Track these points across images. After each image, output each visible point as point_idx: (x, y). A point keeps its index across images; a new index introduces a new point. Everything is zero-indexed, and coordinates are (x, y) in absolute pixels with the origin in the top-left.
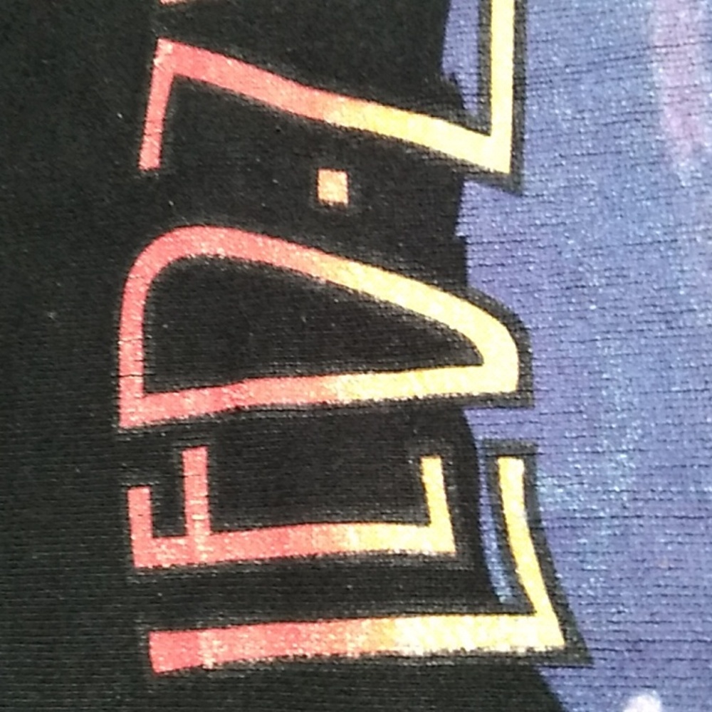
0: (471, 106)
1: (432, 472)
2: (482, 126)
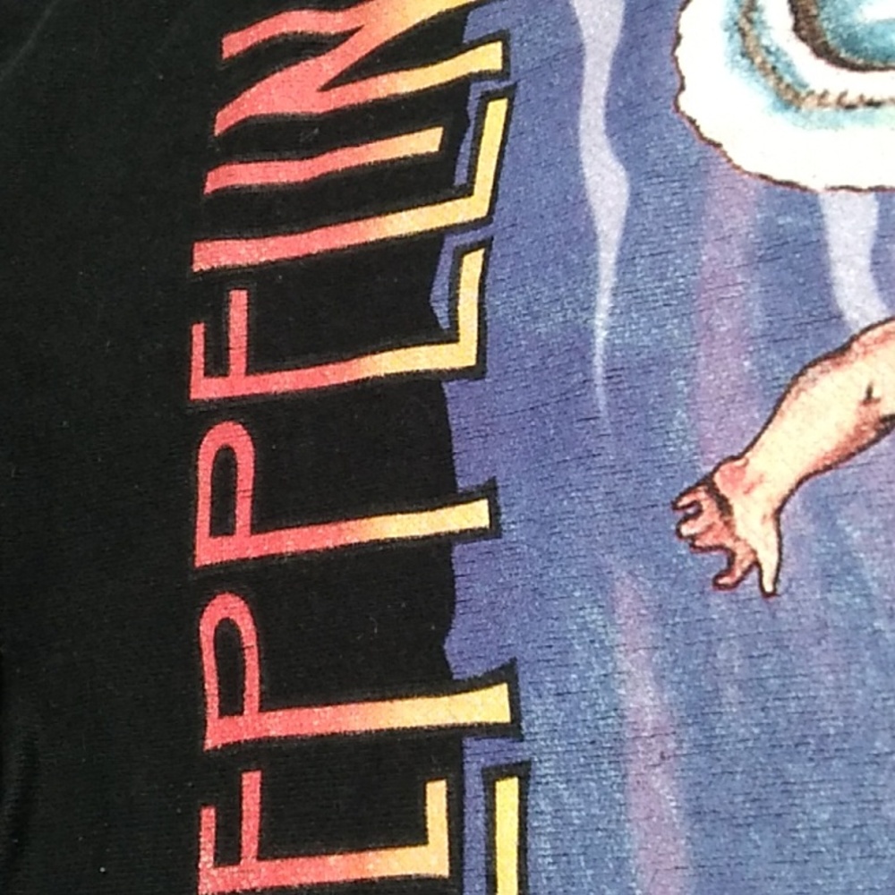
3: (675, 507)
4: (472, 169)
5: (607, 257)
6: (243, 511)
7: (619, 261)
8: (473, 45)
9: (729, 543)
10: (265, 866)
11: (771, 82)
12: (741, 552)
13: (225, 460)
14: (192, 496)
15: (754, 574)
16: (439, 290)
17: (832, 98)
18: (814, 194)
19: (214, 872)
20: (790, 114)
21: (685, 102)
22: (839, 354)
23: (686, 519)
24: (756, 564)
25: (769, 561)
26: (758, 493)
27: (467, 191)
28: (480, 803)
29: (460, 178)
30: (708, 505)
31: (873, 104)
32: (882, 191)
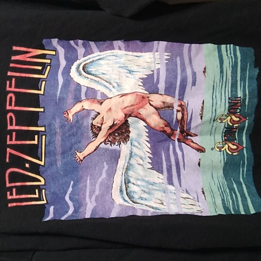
0: (41, 159)
1: (37, 191)
2: (41, 161)
3: (63, 113)
4: (45, 73)
5: (60, 87)
6: (13, 103)
7: (61, 88)
8: (47, 59)
9: (68, 117)
10: (16, 142)
11: (79, 73)
12: (69, 119)
13: (11, 98)
14: (6, 101)
15: (70, 121)
16: (40, 84)
17: (84, 76)
18: (81, 85)
19: (9, 142)
20: (80, 76)
21: (70, 74)
22: (81, 101)
23: (64, 114)
24: (70, 120)
25: (72, 120)
26: (71, 113)
27: (44, 75)
28: (41, 138)
29: (43, 73)
30: (66, 113)
31: (88, 78)
32: (87, 87)
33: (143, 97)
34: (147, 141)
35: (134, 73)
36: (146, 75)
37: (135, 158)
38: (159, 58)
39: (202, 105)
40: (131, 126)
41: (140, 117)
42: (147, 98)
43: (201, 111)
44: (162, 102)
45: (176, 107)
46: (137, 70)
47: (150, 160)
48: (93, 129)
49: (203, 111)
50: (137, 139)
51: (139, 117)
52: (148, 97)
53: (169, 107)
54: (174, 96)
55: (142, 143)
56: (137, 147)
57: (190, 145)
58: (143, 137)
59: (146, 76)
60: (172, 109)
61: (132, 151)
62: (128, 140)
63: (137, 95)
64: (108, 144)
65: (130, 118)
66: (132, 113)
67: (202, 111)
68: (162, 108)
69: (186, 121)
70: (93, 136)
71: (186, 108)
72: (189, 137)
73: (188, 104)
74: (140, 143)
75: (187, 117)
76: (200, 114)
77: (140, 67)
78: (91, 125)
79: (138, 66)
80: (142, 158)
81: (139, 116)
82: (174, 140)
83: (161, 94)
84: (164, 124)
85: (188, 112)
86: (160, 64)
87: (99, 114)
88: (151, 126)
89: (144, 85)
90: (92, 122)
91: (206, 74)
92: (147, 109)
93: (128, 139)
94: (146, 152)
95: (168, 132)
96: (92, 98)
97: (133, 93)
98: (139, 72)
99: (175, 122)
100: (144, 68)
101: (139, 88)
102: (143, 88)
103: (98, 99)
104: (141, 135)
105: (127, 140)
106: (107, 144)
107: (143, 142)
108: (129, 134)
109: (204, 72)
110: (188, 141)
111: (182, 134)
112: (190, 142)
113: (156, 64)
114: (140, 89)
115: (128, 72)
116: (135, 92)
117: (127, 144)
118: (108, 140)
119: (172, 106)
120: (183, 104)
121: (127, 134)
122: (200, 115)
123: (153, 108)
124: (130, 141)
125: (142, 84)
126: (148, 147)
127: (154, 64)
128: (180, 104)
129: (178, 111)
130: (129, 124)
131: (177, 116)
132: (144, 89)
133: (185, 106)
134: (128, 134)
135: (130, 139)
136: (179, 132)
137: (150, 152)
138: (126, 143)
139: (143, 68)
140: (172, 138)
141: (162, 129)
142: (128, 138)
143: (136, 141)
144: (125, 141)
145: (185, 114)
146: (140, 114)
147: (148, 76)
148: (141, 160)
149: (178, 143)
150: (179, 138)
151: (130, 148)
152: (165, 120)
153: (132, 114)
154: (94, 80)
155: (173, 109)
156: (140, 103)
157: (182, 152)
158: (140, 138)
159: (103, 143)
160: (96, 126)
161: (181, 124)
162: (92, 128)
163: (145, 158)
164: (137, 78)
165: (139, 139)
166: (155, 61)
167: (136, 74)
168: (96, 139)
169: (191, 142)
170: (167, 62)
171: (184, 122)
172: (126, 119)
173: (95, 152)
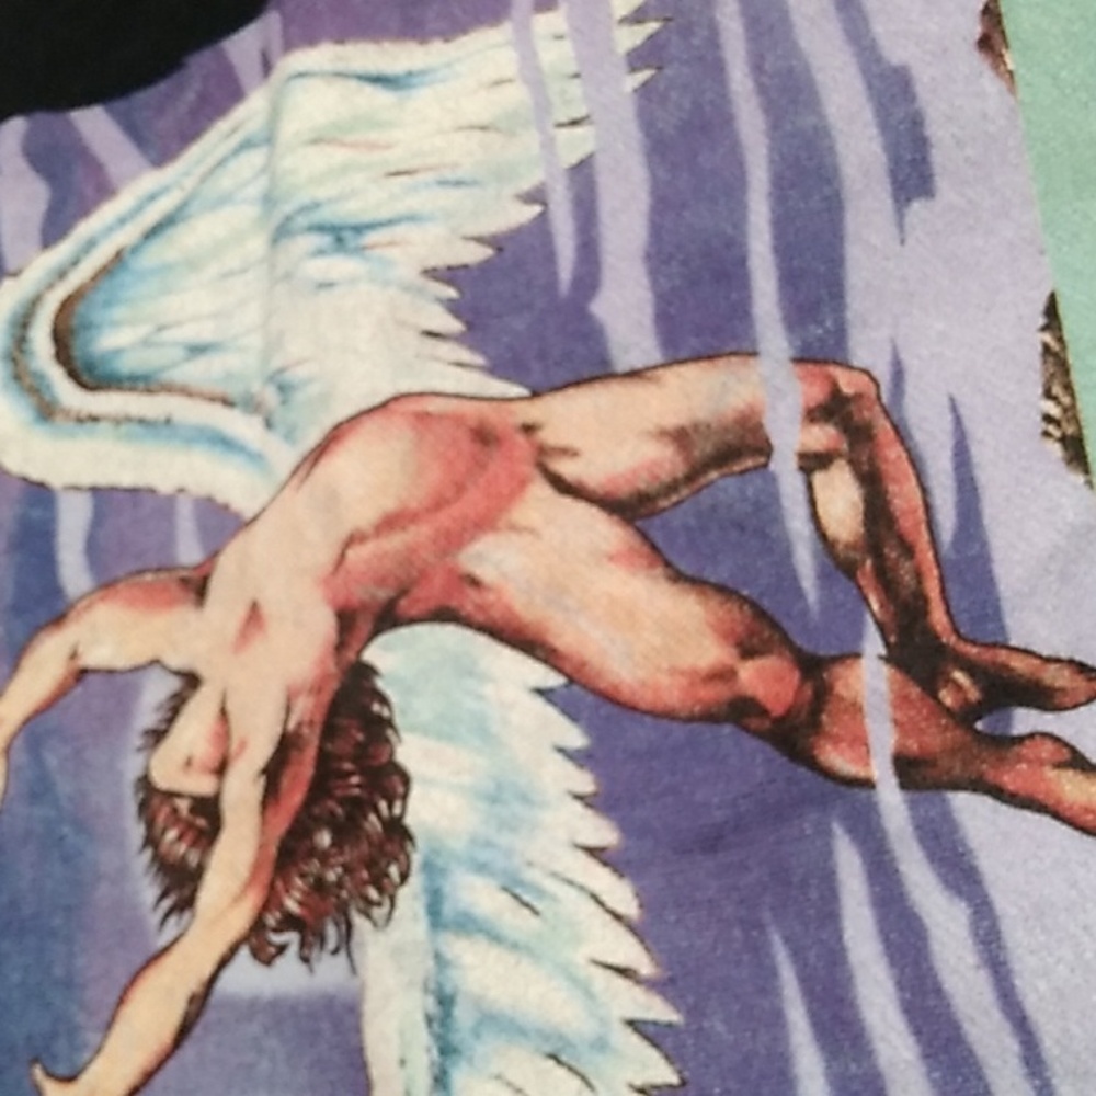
11: (34, 399)
22: (60, 620)
32: (95, 490)
33: (484, 436)
34: (594, 852)
35: (371, 238)
36: (479, 240)
37: (495, 1068)
38: (573, 68)
39: (1048, 338)
40: (403, 712)
41: (480, 608)
42: (521, 439)
43: (1048, 395)
44: (663, 434)
45: (791, 435)
46: (400, 208)
47: (652, 1055)
48: (164, 831)
49: (1068, 388)
50: (488, 844)
51: (468, 608)
52: (529, 429)
53: (725, 456)
54: (746, 346)
55: (550, 885)
56: (495, 938)
57: (1051, 802)
58: (547, 817)
59: (488, 252)
60: (762, 460)
61: (448, 989)
62: (404, 877)
63: (423, 418)
64: (282, 949)
65: (387, 648)
66: (403, 592)
67: (1057, 390)
68: (673, 487)
69: (925, 536)
70: (164, 895)
71: (887, 414)
72: (1025, 720)
73: (898, 374)
74: (521, 883)
75: (925, 491)
76: (1048, 419)
77: (420, 177)
78: (141, 795)
79: (398, 174)
80: (569, 1044)
81: (469, 602)
82: (868, 784)
83: (634, 374)
84: (727, 635)
85: (919, 437)
86: (591, 123)
87: (191, 681)
88: (602, 685)
89: (470, 325)
90: (147, 769)
91: (1011, 60)
92: (532, 531)
93: (396, 859)
94: (602, 979)
95: (777, 710)
96: (139, 565)
97: (384, 405)
98: (412, 218)
99: (823, 577)
100: (458, 183)
101: (437, 359)
102: (465, 355)
103: (184, 568)
104: (525, 798)
105: (394, 871)
106: (272, 950)
107: (558, 868)
108: (397, 811)
109: (991, 42)
110: (1020, 759)
111: (931, 691)
112: (1050, 773)
113: (560, 125)
114: (438, 367)
115: (325, 240)
116: (396, 399)
117: (393, 923)
118: (278, 915)
119: (750, 440)
120: (847, 390)
121: (383, 805)
122: (1051, 428)
123: (594, 510)
124: (416, 880)
125: (455, 326)
126: (617, 917)
127: (542, 130)
128: (818, 394)
129: (813, 463)
130: (384, 701)
131: (815, 516)
132: (479, 360)
133: (879, 398)
134: (390, 807)
135: (417, 859)
136: (886, 670)
137: (646, 968)
138: (387, 902)
139: (443, 183)
140: (838, 759)
141: (715, 693)
142: (403, 848)
143: (481, 868)
144: (373, 894)
145: (888, 469)
146: (475, 582)
147: (500, 250)
148: (561, 1072)
149: (913, 806)
150: (913, 746)
151: (431, 963)
152: (722, 590)
153: (403, 603)
154: (142, 421)
155: (765, 465)
156: (460, 488)
157: (970, 899)
158: (514, 829)
159: (244, 952)
160: (179, 795)
161: (886, 580)
162: (150, 825)
163: (601, 1045)
164: (408, 271)
165: (504, 839)
166: (542, 106)
167: (392, 244)
168: (189, 924)
169: (1059, 765)
170: (643, 75)
171: (909, 550)
172: (351, 655)
173: (188, 1051)
